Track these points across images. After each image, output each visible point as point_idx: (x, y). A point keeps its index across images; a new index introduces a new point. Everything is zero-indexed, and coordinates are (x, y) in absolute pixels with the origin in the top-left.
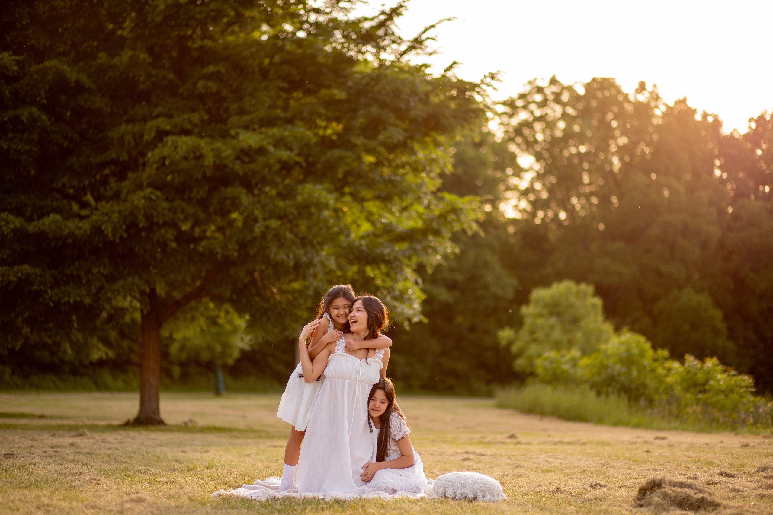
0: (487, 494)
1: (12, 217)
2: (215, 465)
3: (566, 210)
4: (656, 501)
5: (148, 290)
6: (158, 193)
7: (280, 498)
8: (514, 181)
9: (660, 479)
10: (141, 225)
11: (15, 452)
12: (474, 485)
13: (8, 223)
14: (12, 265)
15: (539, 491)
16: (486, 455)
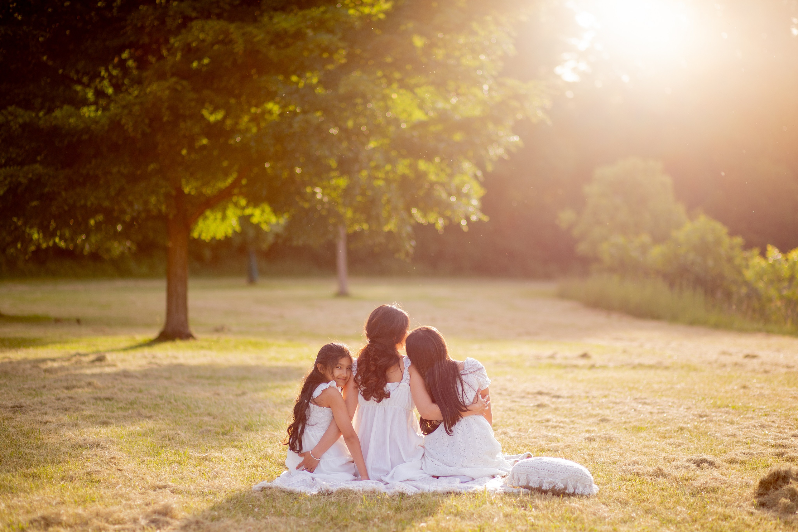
0: (578, 484)
1: (20, 111)
2: (254, 425)
4: (784, 503)
5: (174, 193)
6: (185, 83)
7: (334, 491)
9: (784, 470)
10: (165, 119)
11: (24, 404)
12: (564, 473)
13: (16, 117)
14: (22, 164)
15: (637, 473)
16: (563, 397)
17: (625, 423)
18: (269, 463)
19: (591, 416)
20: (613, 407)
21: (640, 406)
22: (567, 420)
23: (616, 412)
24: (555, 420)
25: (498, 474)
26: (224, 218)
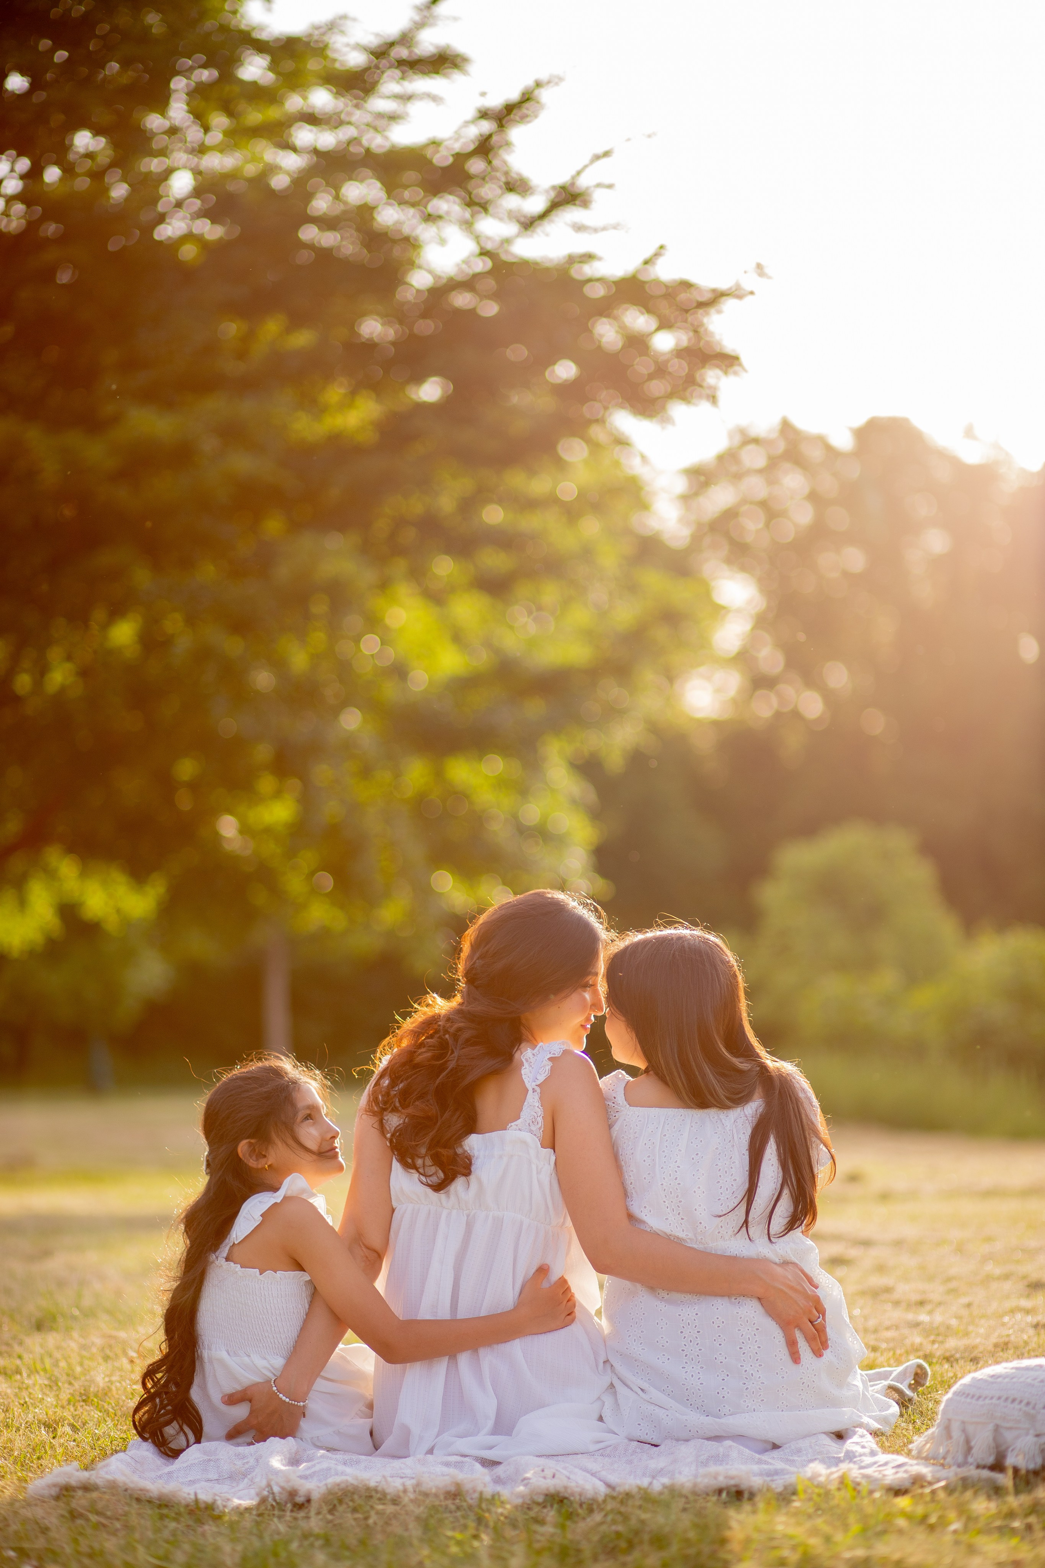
18: (97, 1414)
25: (861, 1425)
26: (22, 903)
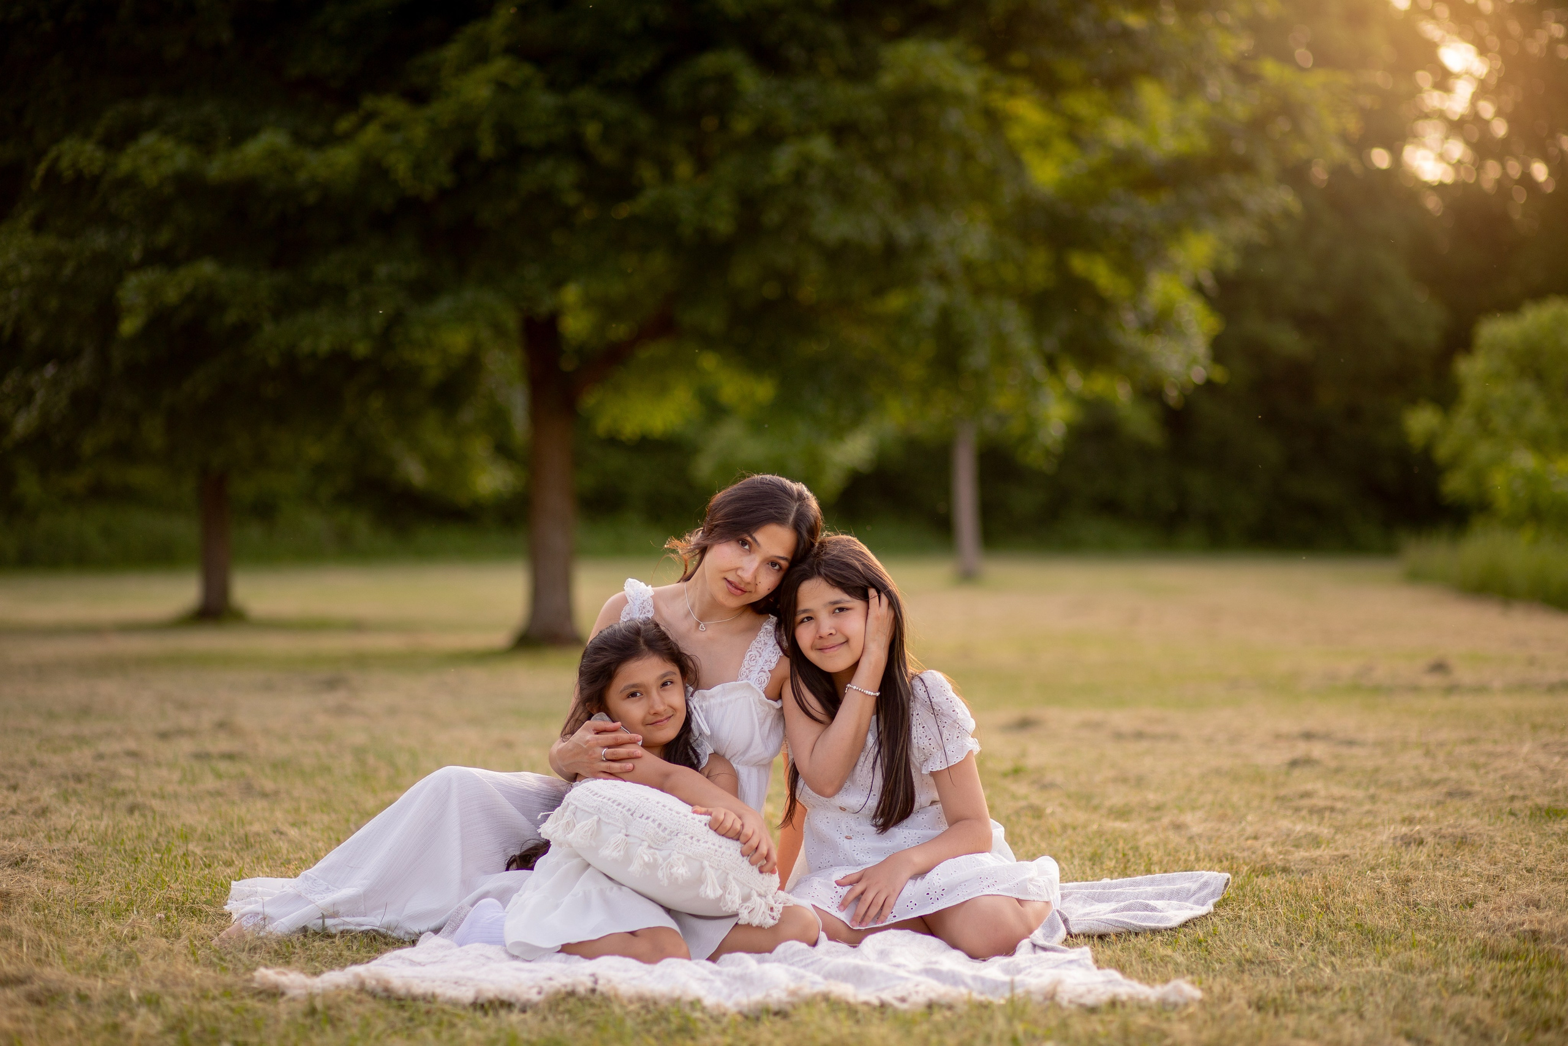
3: (1546, 159)
8: (1433, 99)
10: (486, 154)
15: (1534, 932)
16: (1362, 744)
17: (1512, 798)
19: (1426, 783)
20: (1485, 765)
21: (1557, 759)
22: (1360, 794)
23: (1491, 776)
24: (1323, 793)
